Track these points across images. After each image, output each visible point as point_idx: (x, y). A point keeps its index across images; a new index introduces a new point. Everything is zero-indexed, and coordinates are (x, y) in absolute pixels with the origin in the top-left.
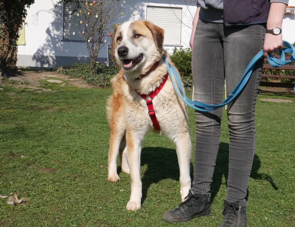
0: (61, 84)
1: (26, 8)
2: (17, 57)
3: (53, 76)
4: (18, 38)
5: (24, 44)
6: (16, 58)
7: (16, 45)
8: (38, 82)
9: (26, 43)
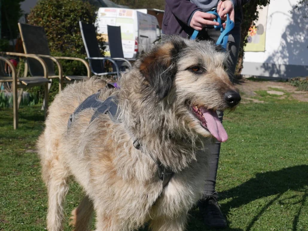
0: (281, 96)
1: (258, 10)
2: (244, 64)
3: (278, 87)
4: (246, 44)
5: (264, 50)
6: (242, 66)
7: (243, 51)
8: (255, 93)
9: (266, 49)
